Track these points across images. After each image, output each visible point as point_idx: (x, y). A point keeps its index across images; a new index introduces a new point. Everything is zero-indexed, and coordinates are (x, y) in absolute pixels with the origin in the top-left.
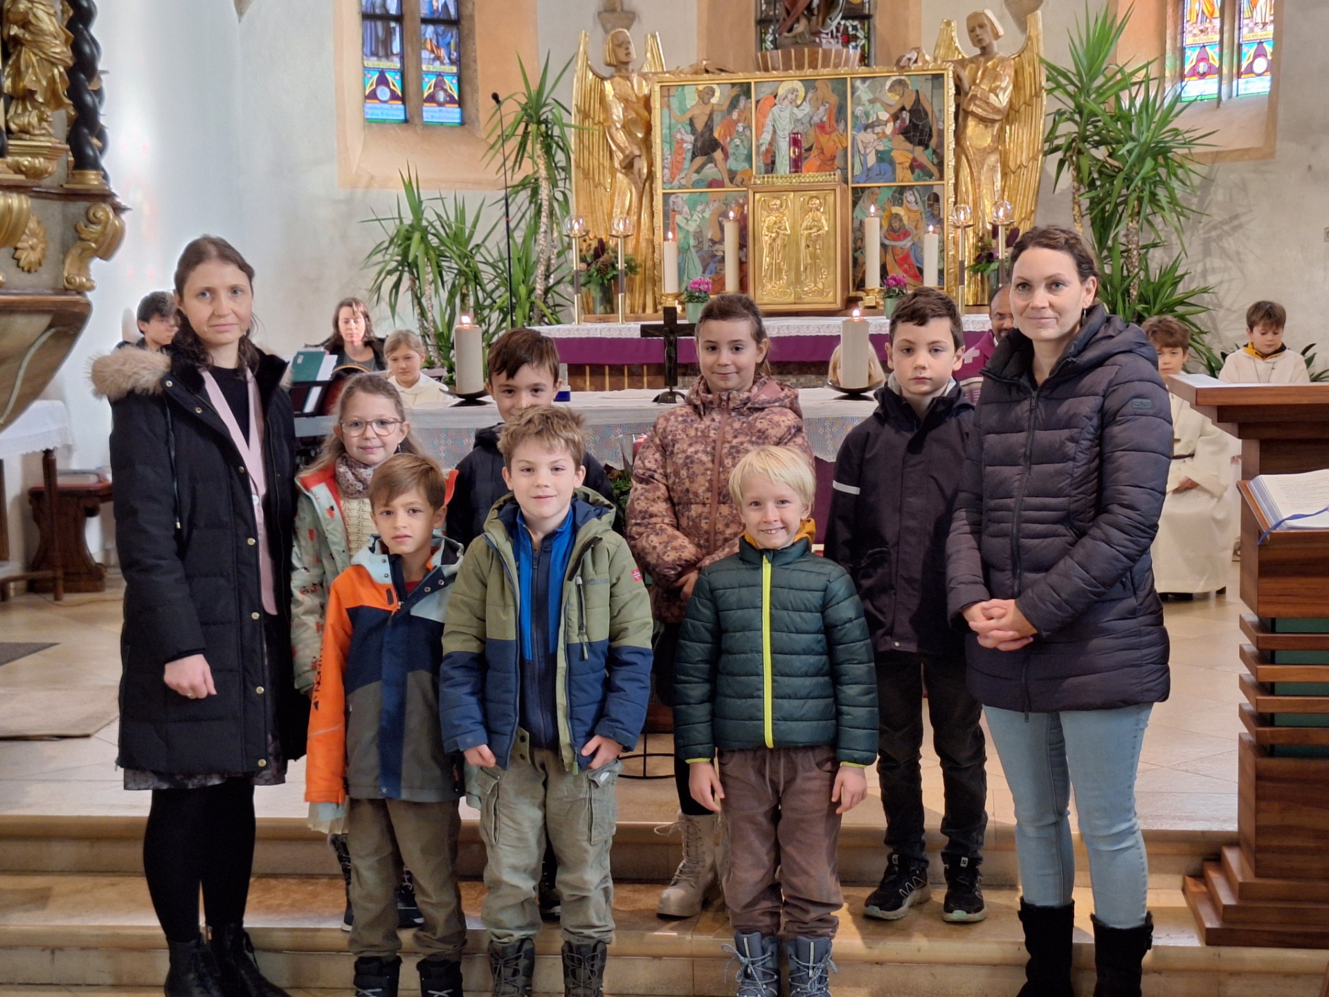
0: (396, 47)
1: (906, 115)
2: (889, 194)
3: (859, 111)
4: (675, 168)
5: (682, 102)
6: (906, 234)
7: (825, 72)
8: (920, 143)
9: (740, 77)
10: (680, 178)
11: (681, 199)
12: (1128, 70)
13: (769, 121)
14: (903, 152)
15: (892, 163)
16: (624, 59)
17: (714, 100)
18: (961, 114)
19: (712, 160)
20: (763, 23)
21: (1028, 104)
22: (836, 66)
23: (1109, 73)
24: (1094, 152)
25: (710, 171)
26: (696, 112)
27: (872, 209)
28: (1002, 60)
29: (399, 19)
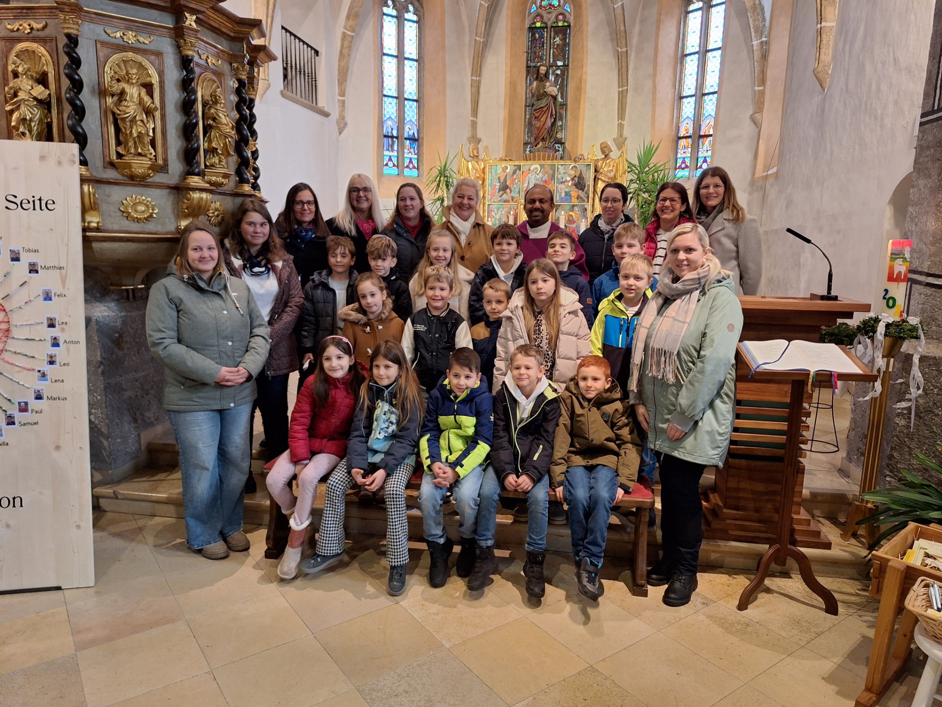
0: (395, 148)
1: (576, 179)
2: (569, 207)
3: (560, 176)
4: (493, 195)
5: (496, 170)
6: (574, 222)
7: (549, 162)
8: (581, 189)
9: (517, 163)
10: (494, 199)
11: (494, 207)
12: (658, 165)
13: (527, 179)
14: (575, 192)
15: (570, 196)
16: (476, 155)
17: (508, 171)
18: (596, 179)
19: (506, 193)
20: (526, 144)
21: (621, 176)
22: (552, 160)
23: (650, 166)
24: (643, 195)
25: (505, 197)
26: (501, 175)
27: (563, 212)
28: (613, 159)
29: (397, 138)
